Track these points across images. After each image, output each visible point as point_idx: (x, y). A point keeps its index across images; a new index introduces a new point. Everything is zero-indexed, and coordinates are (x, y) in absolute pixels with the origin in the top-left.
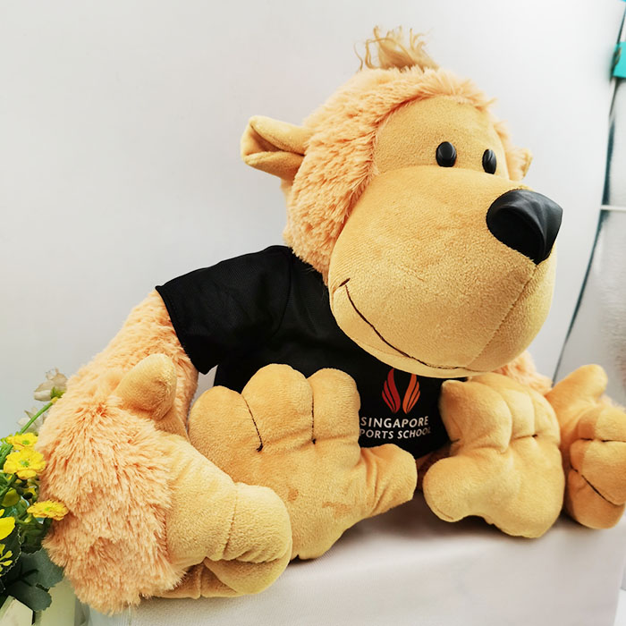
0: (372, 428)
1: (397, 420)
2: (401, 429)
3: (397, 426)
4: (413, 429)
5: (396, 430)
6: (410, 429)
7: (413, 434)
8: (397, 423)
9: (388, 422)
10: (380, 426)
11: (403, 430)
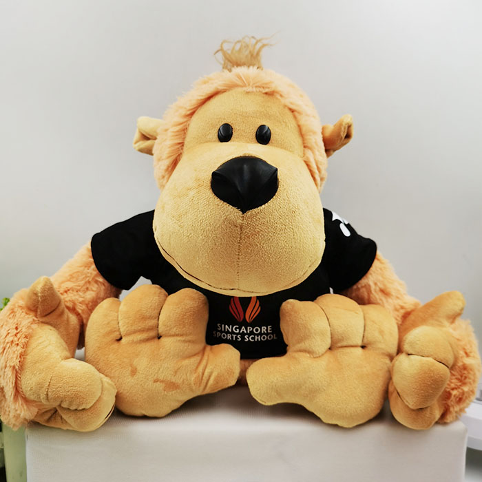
0: (224, 332)
1: (243, 327)
2: (247, 334)
3: (243, 332)
4: (258, 335)
5: (243, 335)
6: (255, 334)
7: (258, 338)
8: (243, 329)
9: (236, 329)
10: (230, 330)
11: (249, 335)
